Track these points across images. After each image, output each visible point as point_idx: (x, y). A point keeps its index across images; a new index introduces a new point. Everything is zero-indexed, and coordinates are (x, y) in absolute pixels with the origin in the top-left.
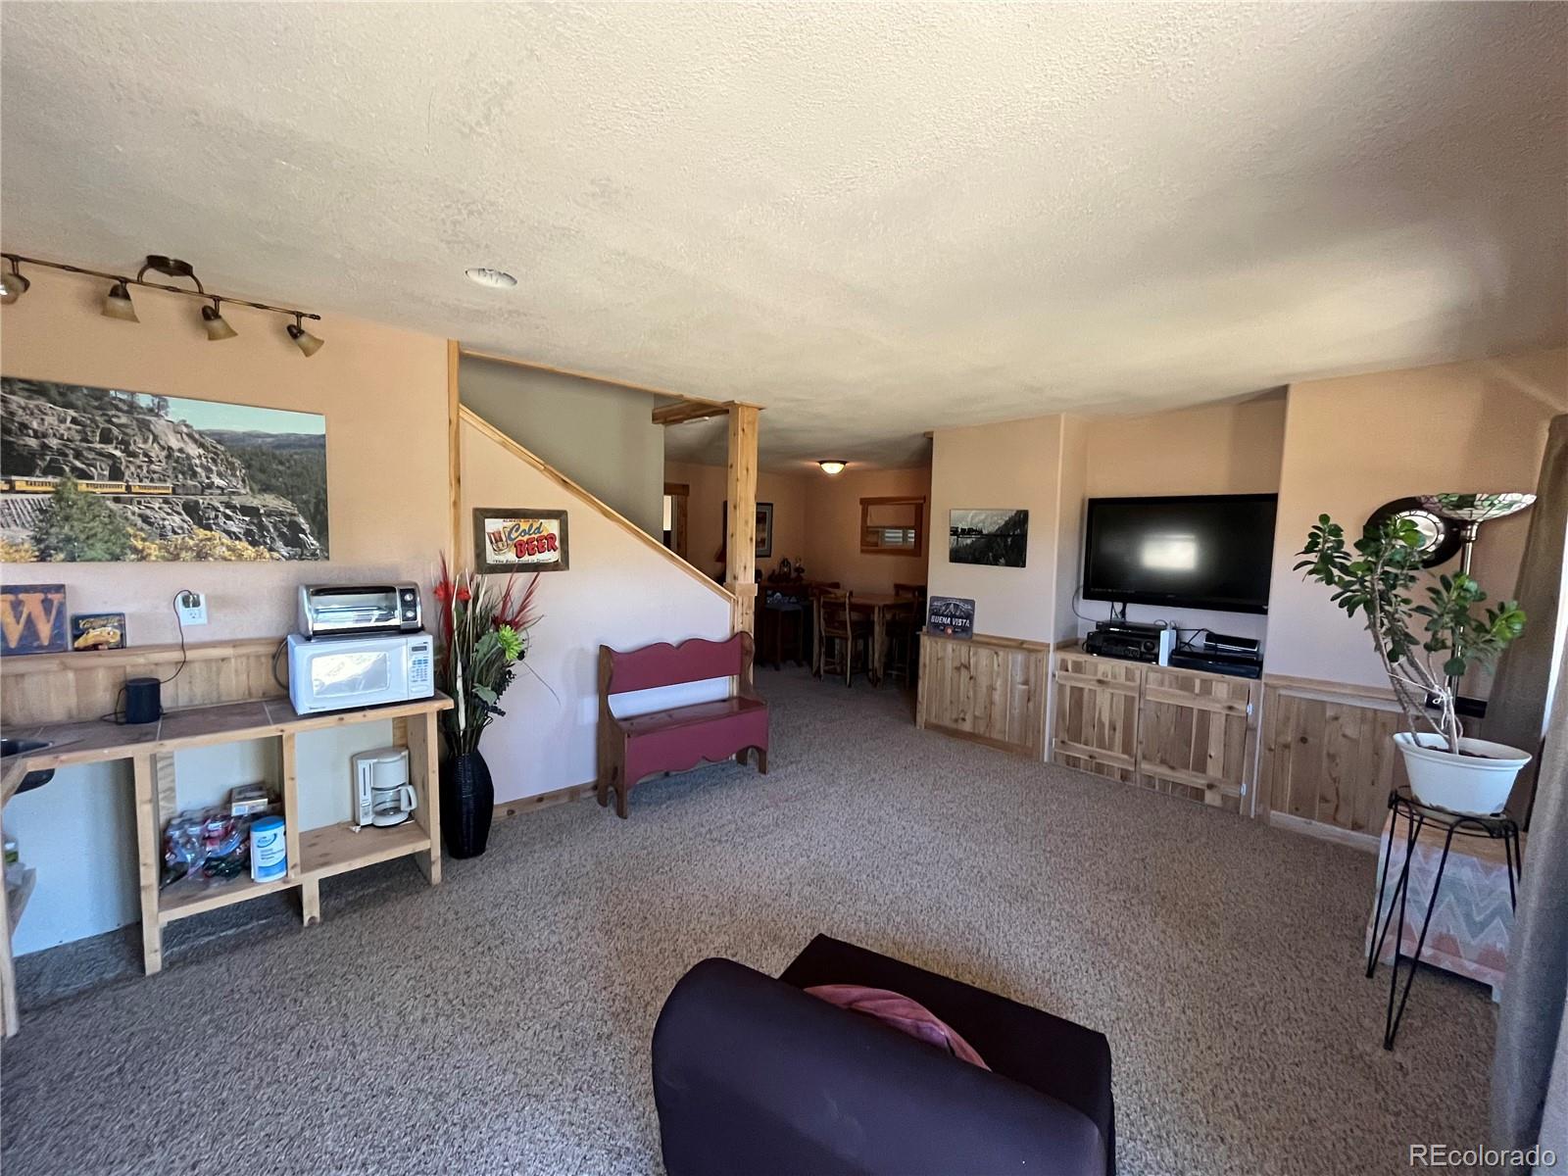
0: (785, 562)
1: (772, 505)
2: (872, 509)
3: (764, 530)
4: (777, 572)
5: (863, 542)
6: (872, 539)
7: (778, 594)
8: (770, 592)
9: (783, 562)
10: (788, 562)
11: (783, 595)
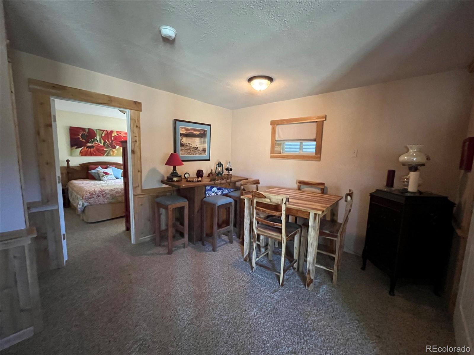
0: (219, 165)
1: (210, 125)
2: (279, 128)
3: (204, 142)
4: (214, 171)
5: (272, 151)
6: (277, 149)
7: (215, 188)
8: (208, 188)
9: (218, 164)
10: (221, 164)
11: (218, 189)
